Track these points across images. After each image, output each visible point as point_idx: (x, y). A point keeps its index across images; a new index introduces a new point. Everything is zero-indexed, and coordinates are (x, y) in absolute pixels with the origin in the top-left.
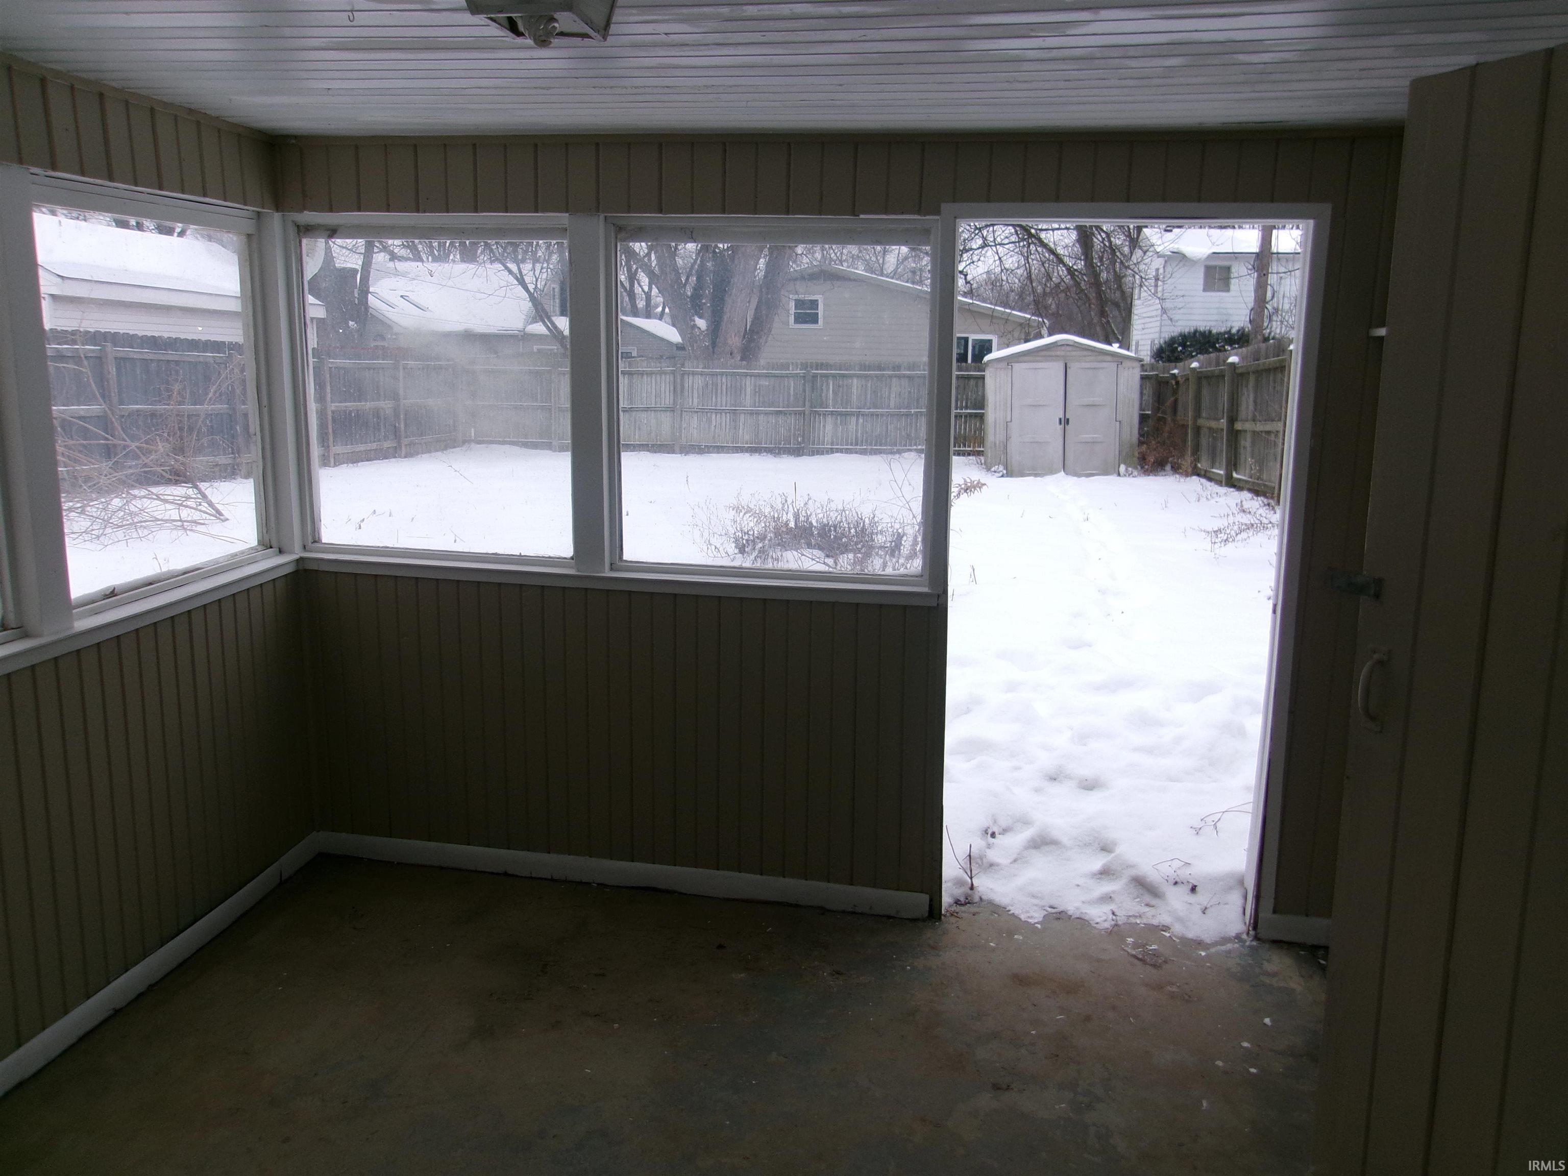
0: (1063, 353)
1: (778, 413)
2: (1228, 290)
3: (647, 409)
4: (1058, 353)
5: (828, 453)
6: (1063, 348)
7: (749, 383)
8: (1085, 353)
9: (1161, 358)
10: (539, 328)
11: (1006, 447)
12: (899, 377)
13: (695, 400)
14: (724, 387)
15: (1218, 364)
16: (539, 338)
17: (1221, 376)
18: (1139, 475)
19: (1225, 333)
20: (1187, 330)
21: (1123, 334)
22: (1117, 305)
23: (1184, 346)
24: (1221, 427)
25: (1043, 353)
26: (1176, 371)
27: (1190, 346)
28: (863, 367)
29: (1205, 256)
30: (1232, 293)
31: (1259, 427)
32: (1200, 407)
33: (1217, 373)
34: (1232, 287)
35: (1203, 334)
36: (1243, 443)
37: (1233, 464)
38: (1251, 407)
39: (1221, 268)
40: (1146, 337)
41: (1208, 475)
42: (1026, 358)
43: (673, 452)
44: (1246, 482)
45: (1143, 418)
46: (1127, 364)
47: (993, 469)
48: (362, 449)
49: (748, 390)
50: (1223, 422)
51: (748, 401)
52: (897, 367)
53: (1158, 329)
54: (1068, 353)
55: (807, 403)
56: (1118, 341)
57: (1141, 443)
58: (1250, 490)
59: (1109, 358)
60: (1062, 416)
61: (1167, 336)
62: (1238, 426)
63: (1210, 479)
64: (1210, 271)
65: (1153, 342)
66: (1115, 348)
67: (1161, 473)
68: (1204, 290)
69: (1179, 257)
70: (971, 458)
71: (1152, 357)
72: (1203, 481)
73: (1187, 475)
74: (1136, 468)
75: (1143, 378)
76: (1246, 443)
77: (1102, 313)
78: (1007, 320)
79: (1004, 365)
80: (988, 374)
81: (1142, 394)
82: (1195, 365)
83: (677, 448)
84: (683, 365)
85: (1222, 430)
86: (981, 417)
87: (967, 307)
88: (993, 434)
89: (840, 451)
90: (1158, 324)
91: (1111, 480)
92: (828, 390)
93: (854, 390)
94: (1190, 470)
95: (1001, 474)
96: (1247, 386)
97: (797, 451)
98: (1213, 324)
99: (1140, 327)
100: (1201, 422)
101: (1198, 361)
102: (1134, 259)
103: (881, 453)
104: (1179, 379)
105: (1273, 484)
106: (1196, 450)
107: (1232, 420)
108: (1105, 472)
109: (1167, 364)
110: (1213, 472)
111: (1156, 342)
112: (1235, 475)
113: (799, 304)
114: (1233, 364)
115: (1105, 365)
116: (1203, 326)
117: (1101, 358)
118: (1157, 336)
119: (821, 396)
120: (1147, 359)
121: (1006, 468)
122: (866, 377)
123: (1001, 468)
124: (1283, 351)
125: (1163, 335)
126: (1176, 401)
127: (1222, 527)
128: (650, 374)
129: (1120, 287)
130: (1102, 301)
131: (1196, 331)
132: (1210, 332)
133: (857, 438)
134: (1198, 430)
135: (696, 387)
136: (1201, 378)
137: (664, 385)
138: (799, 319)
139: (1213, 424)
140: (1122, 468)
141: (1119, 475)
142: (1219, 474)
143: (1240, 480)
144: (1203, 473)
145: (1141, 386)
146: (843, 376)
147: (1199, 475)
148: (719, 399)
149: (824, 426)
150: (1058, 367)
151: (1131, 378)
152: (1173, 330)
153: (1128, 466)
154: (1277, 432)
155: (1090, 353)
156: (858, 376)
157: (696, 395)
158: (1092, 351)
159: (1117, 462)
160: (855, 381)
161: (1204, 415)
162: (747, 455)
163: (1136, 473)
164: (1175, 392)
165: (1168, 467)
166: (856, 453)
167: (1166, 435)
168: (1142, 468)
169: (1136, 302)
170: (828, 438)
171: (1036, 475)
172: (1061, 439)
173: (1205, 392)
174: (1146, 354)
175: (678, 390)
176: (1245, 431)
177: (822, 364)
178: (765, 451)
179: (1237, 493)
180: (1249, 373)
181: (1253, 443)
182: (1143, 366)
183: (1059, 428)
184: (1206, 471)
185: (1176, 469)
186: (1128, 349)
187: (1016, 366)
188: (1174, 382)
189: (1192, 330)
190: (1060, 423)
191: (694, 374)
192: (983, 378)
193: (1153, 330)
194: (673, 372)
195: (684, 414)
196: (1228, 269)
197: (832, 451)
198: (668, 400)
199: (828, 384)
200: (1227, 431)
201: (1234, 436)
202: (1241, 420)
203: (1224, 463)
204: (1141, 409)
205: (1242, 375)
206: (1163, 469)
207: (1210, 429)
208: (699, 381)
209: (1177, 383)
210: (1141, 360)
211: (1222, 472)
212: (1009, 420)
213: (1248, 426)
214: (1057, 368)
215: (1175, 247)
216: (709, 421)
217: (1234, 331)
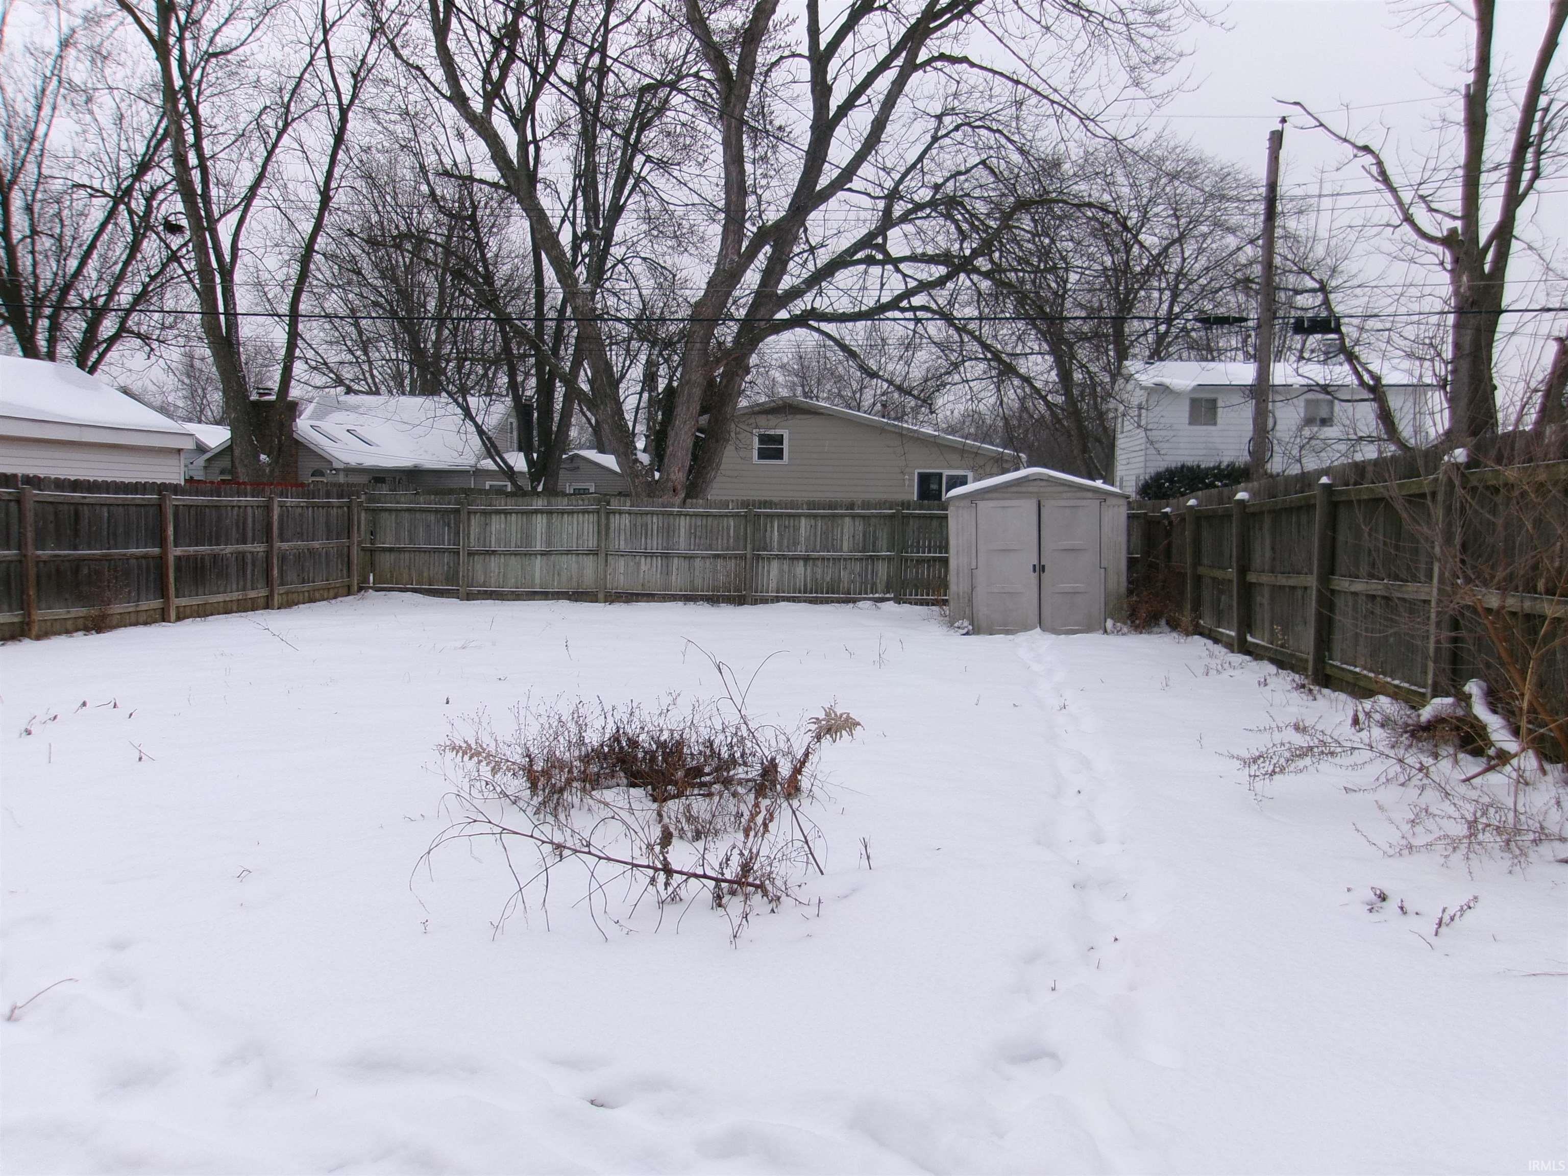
0: (1035, 489)
1: (716, 557)
2: (1215, 424)
3: (568, 553)
4: (1031, 489)
5: (772, 601)
6: (1036, 483)
7: (683, 522)
8: (1061, 489)
9: (1147, 494)
10: (488, 464)
11: (971, 600)
12: (853, 517)
13: (622, 543)
14: (655, 527)
15: (1221, 502)
16: (487, 473)
17: (1227, 516)
18: (1129, 632)
19: (1214, 468)
20: (1173, 465)
21: (1106, 472)
22: (1098, 440)
23: (1171, 481)
24: (1228, 577)
25: (1014, 489)
26: (1168, 510)
27: (1179, 482)
28: (812, 505)
29: (1189, 388)
30: (1219, 427)
31: (1282, 581)
32: (1200, 552)
33: (1220, 512)
34: (1219, 421)
35: (1190, 469)
36: (1258, 599)
37: (1246, 624)
38: (1268, 554)
39: (1207, 400)
40: (1132, 472)
41: (1213, 635)
42: (995, 495)
43: (596, 601)
44: (1266, 648)
45: (1132, 563)
46: (1111, 501)
47: (956, 625)
48: (221, 600)
49: (682, 530)
50: (1231, 573)
51: (682, 542)
52: (851, 506)
53: (1142, 464)
54: (1042, 490)
55: (749, 546)
56: (1101, 477)
57: (1130, 592)
58: (1273, 661)
59: (1090, 495)
60: (1036, 562)
61: (1152, 471)
62: (1252, 578)
63: (1216, 641)
64: (1195, 403)
65: (1138, 477)
66: (1099, 483)
67: (1155, 629)
68: (1190, 424)
69: (1162, 389)
70: (934, 608)
71: (1138, 493)
72: (1209, 643)
73: (1188, 634)
74: (1125, 623)
75: (1130, 517)
76: (1263, 599)
77: (1085, 450)
78: (976, 453)
79: (967, 503)
80: (951, 512)
81: (1129, 535)
82: (1192, 502)
83: (601, 596)
84: (608, 504)
85: (1230, 581)
86: (945, 561)
87: (932, 439)
88: (957, 584)
89: (788, 599)
90: (1142, 459)
91: (1096, 638)
92: (772, 531)
93: (802, 530)
94: (1191, 629)
95: (965, 631)
96: (1261, 529)
97: (740, 600)
98: (1201, 458)
99: (1124, 462)
100: (1201, 570)
101: (1196, 498)
102: (1116, 388)
103: (832, 602)
104: (1173, 518)
105: (1305, 656)
106: (1197, 606)
107: (1243, 570)
108: (1088, 629)
109: (1157, 502)
110: (1222, 633)
111: (1142, 478)
112: (1249, 638)
113: (764, 439)
114: (1242, 502)
115: (1084, 503)
116: (1190, 461)
117: (1079, 494)
118: (1142, 471)
119: (765, 537)
120: (1133, 496)
121: (972, 623)
122: (815, 516)
123: (966, 623)
124: (1310, 485)
125: (1148, 470)
126: (1169, 545)
127: (1264, 750)
128: (571, 513)
129: (1102, 424)
130: (1083, 435)
131: (1183, 466)
132: (1199, 466)
133: (805, 585)
134: (1198, 579)
135: (622, 527)
136: (1199, 517)
137: (588, 524)
138: (763, 454)
139: (1219, 574)
140: (1109, 623)
141: (1105, 632)
142: (1228, 635)
143: (1257, 645)
144: (1207, 632)
145: (1128, 526)
146: (790, 516)
147: (1201, 634)
148: (649, 541)
149: (769, 572)
150: (1031, 505)
151: (1117, 516)
152: (1160, 464)
153: (1116, 620)
154: (1306, 588)
155: (1066, 489)
156: (808, 516)
157: (622, 537)
158: (1070, 486)
159: (1102, 617)
160: (803, 520)
161: (1205, 561)
162: (680, 604)
163: (1125, 630)
164: (1168, 534)
165: (1163, 622)
166: (805, 601)
167: (1159, 584)
168: (1133, 622)
169: (1119, 436)
170: (773, 585)
171: (1007, 632)
172: (1036, 589)
173: (1205, 534)
174: (1131, 489)
175: (604, 531)
176: (1261, 585)
177: (766, 502)
178: (702, 600)
179: (1254, 663)
180: (1262, 513)
181: (1272, 599)
182: (1129, 503)
183: (1034, 577)
184: (1210, 630)
185: (1174, 626)
186: (1113, 485)
187: (982, 505)
188: (1166, 523)
189: (1179, 465)
190: (1034, 571)
191: (620, 513)
192: (946, 517)
193: (1138, 465)
194: (598, 512)
195: (610, 558)
196: (1214, 402)
197: (777, 600)
198: (592, 544)
199: (772, 527)
200: (1238, 584)
201: (1247, 591)
202: (1255, 571)
203: (1235, 620)
204: (1129, 553)
205: (1253, 514)
206: (1157, 624)
207: (1214, 579)
208: (626, 520)
209: (1171, 523)
210: (1127, 497)
211: (1233, 634)
212: (974, 567)
213: (1265, 579)
214: (1028, 507)
215: (1157, 380)
216: (638, 564)
217: (1223, 466)
